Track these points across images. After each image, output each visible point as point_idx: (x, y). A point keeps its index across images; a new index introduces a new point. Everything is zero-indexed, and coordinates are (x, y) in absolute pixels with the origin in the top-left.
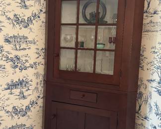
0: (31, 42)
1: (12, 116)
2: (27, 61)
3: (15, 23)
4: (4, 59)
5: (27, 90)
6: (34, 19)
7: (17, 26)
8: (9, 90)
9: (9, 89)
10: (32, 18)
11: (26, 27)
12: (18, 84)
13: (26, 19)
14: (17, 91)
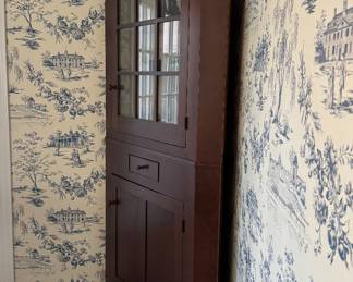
0: (88, 65)
1: (62, 193)
2: (82, 99)
3: (61, 33)
4: (44, 94)
5: (85, 152)
6: (94, 23)
7: (64, 37)
8: (54, 149)
9: (54, 146)
10: (90, 21)
11: (79, 38)
12: (70, 140)
13: (79, 24)
14: (68, 151)
